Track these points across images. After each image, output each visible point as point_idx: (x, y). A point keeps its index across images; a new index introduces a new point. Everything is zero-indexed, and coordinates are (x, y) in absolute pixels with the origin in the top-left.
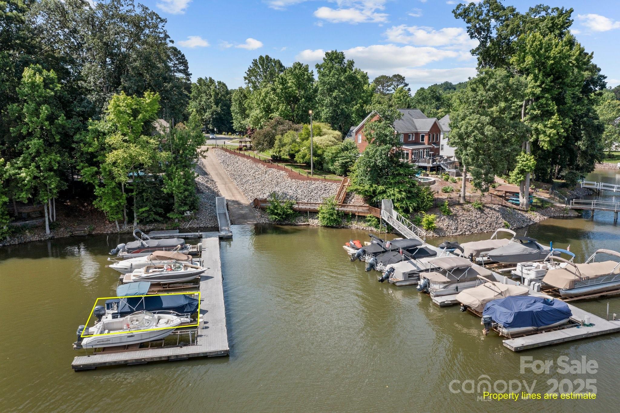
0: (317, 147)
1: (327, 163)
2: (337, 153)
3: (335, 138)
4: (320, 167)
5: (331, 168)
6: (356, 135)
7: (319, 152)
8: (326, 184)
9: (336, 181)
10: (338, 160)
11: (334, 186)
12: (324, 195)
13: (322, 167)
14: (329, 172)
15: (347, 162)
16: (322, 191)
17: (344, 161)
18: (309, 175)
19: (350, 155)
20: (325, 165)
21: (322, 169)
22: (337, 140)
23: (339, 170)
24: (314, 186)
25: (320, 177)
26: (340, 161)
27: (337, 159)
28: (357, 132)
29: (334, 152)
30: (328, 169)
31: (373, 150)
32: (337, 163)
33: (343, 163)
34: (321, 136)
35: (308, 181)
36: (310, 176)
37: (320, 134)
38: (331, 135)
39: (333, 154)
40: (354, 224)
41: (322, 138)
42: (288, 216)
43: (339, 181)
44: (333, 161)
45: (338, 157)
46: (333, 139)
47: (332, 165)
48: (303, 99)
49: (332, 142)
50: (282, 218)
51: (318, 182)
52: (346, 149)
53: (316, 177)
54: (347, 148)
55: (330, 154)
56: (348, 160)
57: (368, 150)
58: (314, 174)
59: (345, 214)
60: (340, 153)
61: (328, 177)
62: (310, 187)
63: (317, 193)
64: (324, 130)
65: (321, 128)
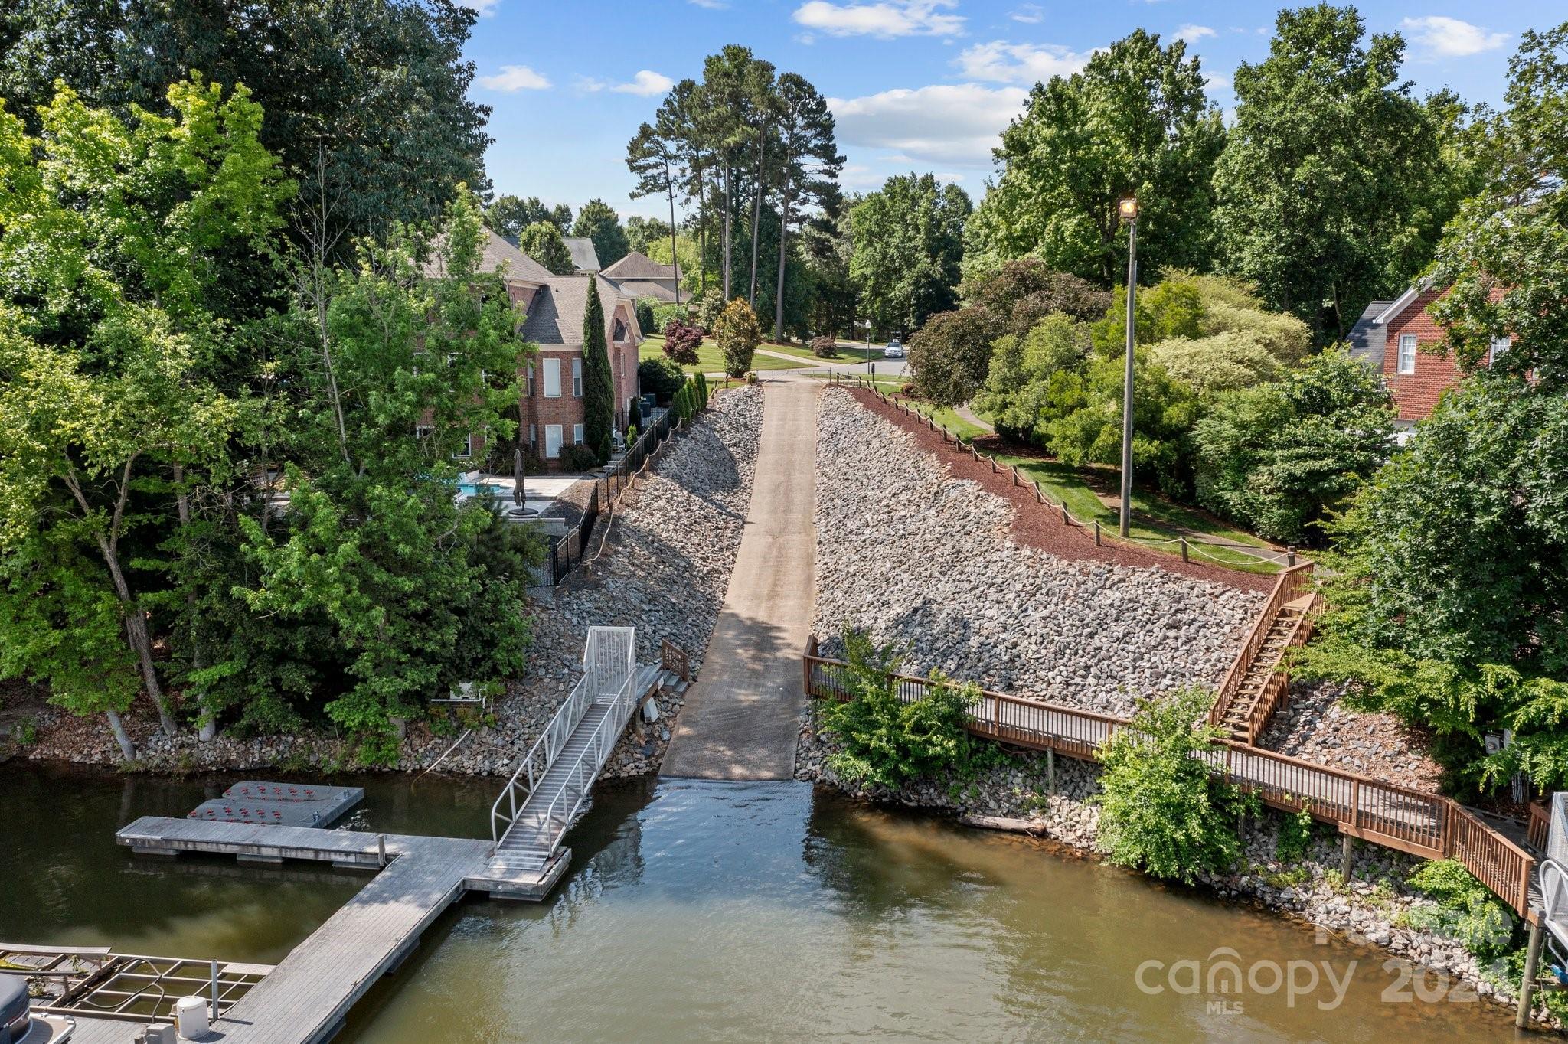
0: (1164, 389)
1: (1214, 473)
2: (1269, 424)
3: (1270, 346)
4: (1180, 488)
5: (1232, 497)
6: (1390, 336)
7: (1174, 414)
8: (1182, 588)
9: (1244, 578)
10: (1271, 461)
11: (1230, 605)
12: (1162, 658)
13: (1191, 487)
14: (1222, 518)
15: (1315, 476)
16: (1158, 632)
17: (1299, 469)
18: (1106, 530)
19: (1334, 436)
20: (1201, 478)
21: (1189, 497)
22: (1282, 357)
23: (1272, 516)
24: (1115, 596)
25: (1169, 546)
26: (1280, 468)
27: (1261, 453)
28: (1395, 327)
29: (1248, 415)
30: (1219, 501)
31: (1497, 417)
32: (1261, 477)
33: (1292, 478)
34: (1195, 334)
35: (1093, 566)
36: (1113, 534)
37: (1191, 330)
38: (1249, 336)
39: (1243, 426)
40: (1325, 889)
41: (1202, 345)
42: (928, 768)
43: (1262, 577)
44: (1243, 462)
45: (1269, 445)
46: (1257, 352)
47: (1236, 486)
48: (1147, 185)
49: (1251, 364)
50: (894, 774)
51: (1142, 575)
52: (1317, 403)
53: (1145, 540)
54: (1325, 395)
55: (1228, 430)
56: (1329, 462)
57: (1458, 416)
58: (1138, 520)
59: (1266, 809)
60: (1278, 423)
61: (1208, 545)
62: (1095, 601)
63: (1124, 639)
64: (1218, 309)
65: (1204, 300)
